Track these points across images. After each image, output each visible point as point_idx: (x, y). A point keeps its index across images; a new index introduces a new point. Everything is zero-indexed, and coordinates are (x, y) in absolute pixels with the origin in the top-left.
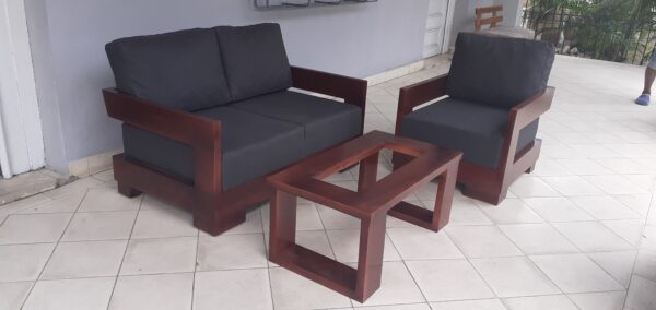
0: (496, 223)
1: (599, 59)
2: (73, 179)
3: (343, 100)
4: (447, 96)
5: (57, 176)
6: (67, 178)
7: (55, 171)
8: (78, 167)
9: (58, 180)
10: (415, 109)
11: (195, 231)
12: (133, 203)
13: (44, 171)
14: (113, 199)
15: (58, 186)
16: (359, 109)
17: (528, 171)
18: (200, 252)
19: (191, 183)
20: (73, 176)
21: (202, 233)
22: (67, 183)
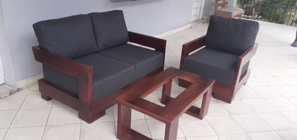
0: (230, 114)
1: (272, 22)
2: (19, 90)
3: (154, 49)
4: (205, 46)
5: (10, 88)
6: (16, 89)
7: (10, 86)
8: (21, 84)
9: (11, 91)
10: (190, 54)
11: (80, 120)
12: (48, 104)
13: (4, 86)
14: (39, 101)
15: (11, 94)
16: (162, 54)
17: (244, 84)
18: (82, 133)
19: (77, 96)
20: (18, 89)
21: (83, 122)
22: (15, 92)
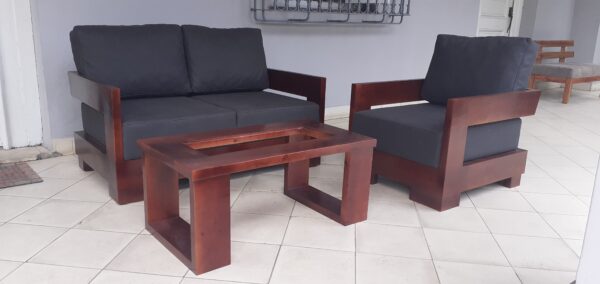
2: (56, 154)
5: (45, 151)
6: (51, 153)
10: (373, 108)
15: (39, 158)
18: (94, 214)
19: (105, 151)
20: (56, 153)
22: (49, 157)
